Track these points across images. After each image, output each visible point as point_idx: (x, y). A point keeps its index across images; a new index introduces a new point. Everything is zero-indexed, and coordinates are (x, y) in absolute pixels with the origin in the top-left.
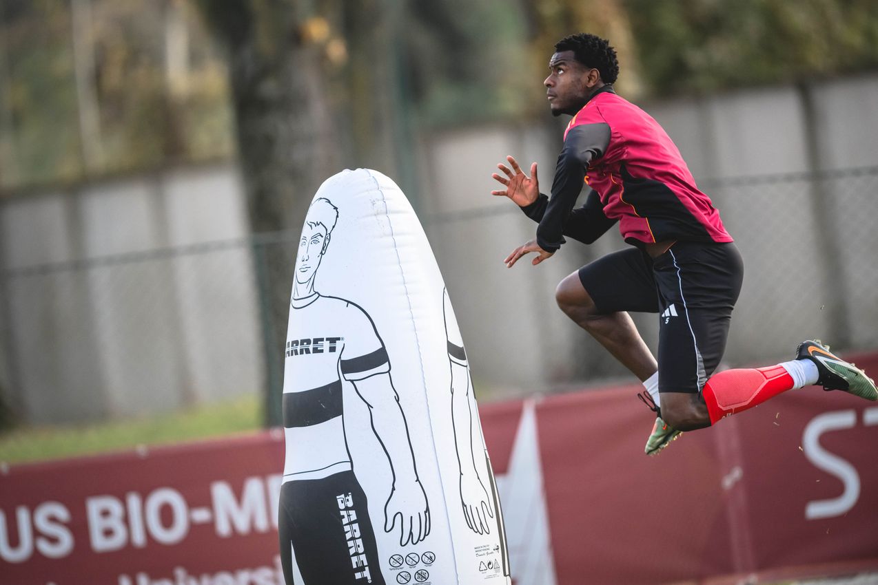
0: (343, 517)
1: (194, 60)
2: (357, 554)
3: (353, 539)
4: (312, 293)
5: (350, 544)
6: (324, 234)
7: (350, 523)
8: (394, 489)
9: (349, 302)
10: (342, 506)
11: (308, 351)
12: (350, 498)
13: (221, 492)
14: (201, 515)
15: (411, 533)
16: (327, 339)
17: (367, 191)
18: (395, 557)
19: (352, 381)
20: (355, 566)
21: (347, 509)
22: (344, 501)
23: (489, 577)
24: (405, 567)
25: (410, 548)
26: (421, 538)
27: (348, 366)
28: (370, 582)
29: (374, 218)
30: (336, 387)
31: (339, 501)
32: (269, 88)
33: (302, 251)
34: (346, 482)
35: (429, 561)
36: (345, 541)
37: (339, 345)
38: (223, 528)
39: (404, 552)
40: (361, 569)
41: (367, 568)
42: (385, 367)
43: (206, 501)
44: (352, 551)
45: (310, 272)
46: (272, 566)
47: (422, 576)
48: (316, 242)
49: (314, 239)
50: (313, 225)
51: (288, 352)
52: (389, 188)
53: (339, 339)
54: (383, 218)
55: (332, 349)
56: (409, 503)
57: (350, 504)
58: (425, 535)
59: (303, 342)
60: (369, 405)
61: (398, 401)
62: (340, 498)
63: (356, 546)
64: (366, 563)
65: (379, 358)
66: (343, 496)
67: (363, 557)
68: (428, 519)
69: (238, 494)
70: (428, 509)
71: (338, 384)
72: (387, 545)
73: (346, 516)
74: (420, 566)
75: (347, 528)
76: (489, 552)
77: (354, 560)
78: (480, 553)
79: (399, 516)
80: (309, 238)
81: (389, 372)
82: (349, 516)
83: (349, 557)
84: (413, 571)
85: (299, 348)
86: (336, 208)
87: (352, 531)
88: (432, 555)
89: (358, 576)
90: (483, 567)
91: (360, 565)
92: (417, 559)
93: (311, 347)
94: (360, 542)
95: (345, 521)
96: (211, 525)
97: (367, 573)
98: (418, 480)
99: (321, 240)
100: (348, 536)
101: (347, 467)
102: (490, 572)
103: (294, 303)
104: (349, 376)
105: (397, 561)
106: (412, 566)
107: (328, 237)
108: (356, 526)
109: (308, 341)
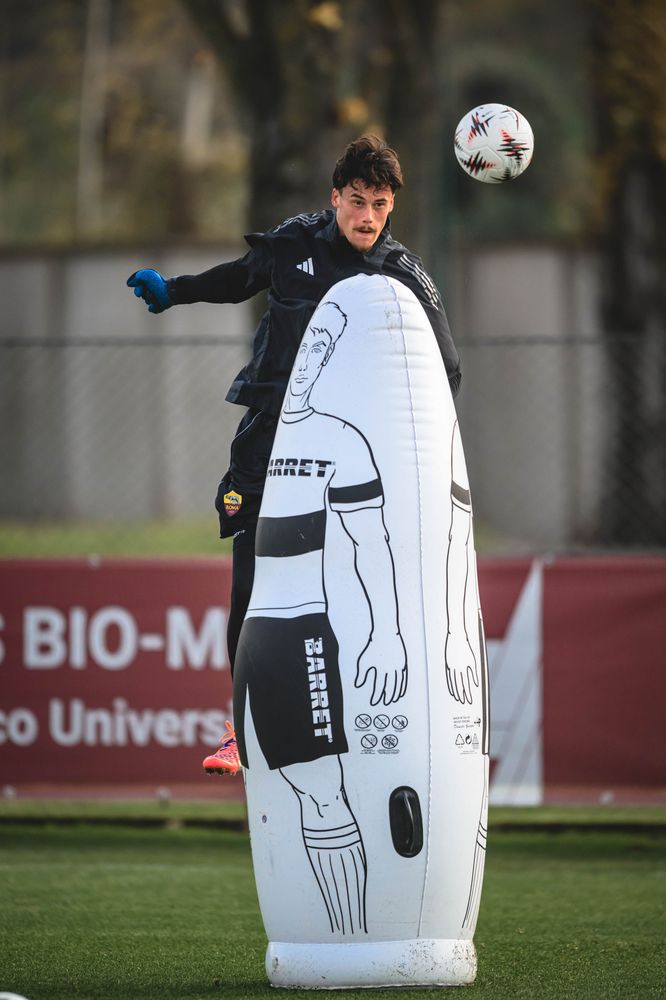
0: (310, 664)
2: (319, 708)
3: (317, 690)
4: (306, 407)
5: (314, 695)
6: (327, 343)
7: (317, 672)
8: (370, 640)
9: (346, 423)
10: (309, 652)
11: (293, 473)
12: (320, 643)
13: (178, 620)
14: (152, 642)
15: (384, 692)
16: (317, 462)
17: (383, 300)
18: (363, 717)
19: (339, 512)
20: (315, 721)
21: (315, 655)
22: (313, 647)
23: (465, 753)
24: (373, 730)
25: (381, 709)
26: (395, 699)
27: (337, 495)
28: (330, 741)
29: (386, 332)
30: (320, 517)
31: (307, 646)
32: (293, 169)
33: (300, 359)
34: (318, 625)
35: (400, 726)
36: (309, 692)
37: (329, 470)
38: (175, 660)
39: (373, 712)
40: (323, 725)
41: (329, 726)
42: (377, 501)
43: (160, 628)
44: (315, 704)
45: (306, 385)
46: (224, 709)
47: (390, 743)
48: (318, 351)
49: (316, 347)
50: (317, 331)
51: (271, 471)
52: (407, 301)
53: (330, 463)
54: (396, 333)
55: (321, 474)
56: (385, 658)
57: (319, 651)
58: (400, 696)
59: (288, 461)
60: (354, 542)
61: (387, 541)
62: (309, 642)
63: (320, 699)
64: (328, 720)
65: (373, 489)
66: (312, 640)
67: (326, 713)
68: (405, 679)
69: (197, 624)
70: (406, 668)
71: (323, 514)
72: (355, 703)
73: (313, 664)
74: (390, 730)
75: (312, 678)
76: (469, 724)
77: (316, 714)
78: (458, 725)
79: (372, 673)
80: (310, 345)
81: (381, 507)
82: (316, 663)
83: (310, 710)
84: (380, 735)
85: (283, 468)
86: (345, 315)
87: (318, 682)
88: (404, 720)
89: (318, 733)
90: (460, 741)
91: (322, 721)
92: (386, 722)
93: (297, 468)
94: (325, 695)
95: (311, 669)
96: (161, 655)
97: (328, 731)
98: (399, 633)
99: (324, 349)
100: (313, 686)
101: (321, 609)
102: (468, 747)
103: (283, 416)
104: (337, 506)
105: (364, 721)
106: (380, 729)
107: (332, 347)
108: (322, 676)
109: (295, 462)
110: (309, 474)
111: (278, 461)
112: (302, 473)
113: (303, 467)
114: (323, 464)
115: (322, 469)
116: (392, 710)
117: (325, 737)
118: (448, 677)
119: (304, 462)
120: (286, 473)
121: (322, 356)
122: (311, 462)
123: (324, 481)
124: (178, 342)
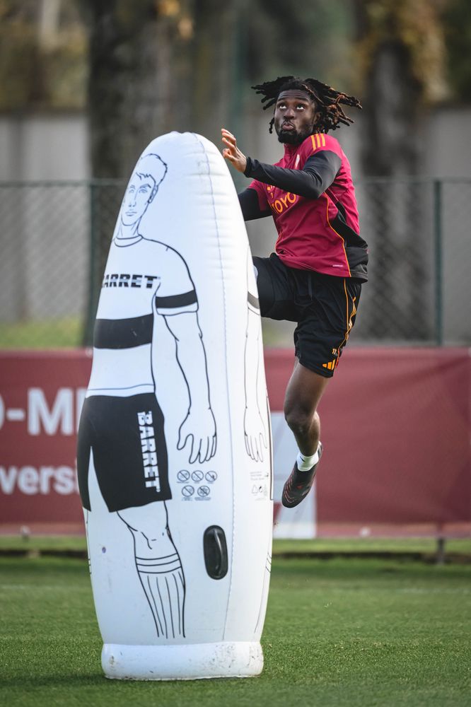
0: (142, 432)
1: (63, 20)
2: (150, 465)
3: (148, 452)
4: (136, 235)
5: (145, 456)
6: (152, 185)
7: (148, 438)
8: (189, 413)
9: (168, 247)
10: (141, 422)
11: (126, 285)
12: (150, 416)
13: (36, 397)
14: (16, 415)
15: (199, 453)
16: (146, 277)
17: (195, 152)
18: (184, 473)
19: (164, 316)
20: (147, 476)
21: (146, 425)
22: (144, 418)
23: (259, 499)
24: (191, 482)
25: (197, 466)
26: (207, 459)
27: (162, 302)
28: (158, 491)
29: (198, 177)
30: (149, 319)
31: (140, 418)
32: (123, 52)
33: (129, 198)
34: (148, 402)
35: (211, 479)
36: (141, 453)
37: (155, 283)
38: (34, 428)
39: (191, 468)
40: (152, 479)
41: (157, 479)
42: (193, 307)
43: (23, 404)
44: (146, 463)
45: (136, 217)
46: (72, 467)
47: (204, 491)
48: (144, 191)
49: (143, 189)
50: (143, 177)
51: (107, 284)
52: (212, 153)
53: (156, 278)
54: (206, 178)
55: (149, 286)
56: (200, 427)
57: (150, 421)
58: (211, 456)
59: (122, 276)
60: (176, 338)
61: (201, 337)
62: (141, 415)
63: (150, 459)
64: (157, 474)
65: (189, 298)
66: (144, 413)
67: (155, 469)
68: (215, 443)
69: (51, 401)
70: (216, 435)
72: (177, 461)
73: (144, 432)
74: (204, 483)
75: (144, 442)
76: (261, 477)
77: (147, 470)
78: (254, 478)
79: (190, 438)
80: (137, 187)
81: (196, 311)
82: (147, 431)
83: (142, 467)
84: (197, 486)
85: (118, 281)
86: (165, 164)
87: (148, 445)
88: (215, 475)
89: (149, 484)
90: (255, 490)
91: (152, 475)
92: (201, 476)
93: (130, 282)
94: (154, 455)
95: (143, 436)
96: (24, 423)
97: (157, 483)
98: (210, 408)
99: (150, 190)
100: (144, 449)
101: (150, 390)
102: (260, 495)
103: (115, 241)
104: (162, 311)
105: (184, 476)
106: (197, 482)
107: (156, 188)
108: (152, 441)
109: (128, 277)
110: (139, 286)
111: (113, 276)
112: (134, 285)
113: (134, 281)
114: (150, 278)
115: (150, 282)
116: (206, 467)
117: (154, 488)
118: (246, 442)
119: (135, 277)
120: (120, 285)
121: (148, 195)
122: (141, 276)
123: (151, 291)
124: (35, 185)
